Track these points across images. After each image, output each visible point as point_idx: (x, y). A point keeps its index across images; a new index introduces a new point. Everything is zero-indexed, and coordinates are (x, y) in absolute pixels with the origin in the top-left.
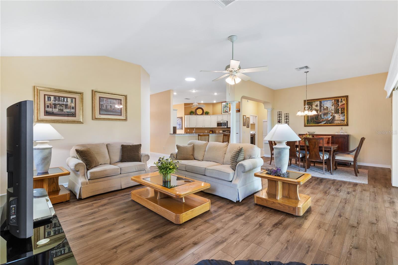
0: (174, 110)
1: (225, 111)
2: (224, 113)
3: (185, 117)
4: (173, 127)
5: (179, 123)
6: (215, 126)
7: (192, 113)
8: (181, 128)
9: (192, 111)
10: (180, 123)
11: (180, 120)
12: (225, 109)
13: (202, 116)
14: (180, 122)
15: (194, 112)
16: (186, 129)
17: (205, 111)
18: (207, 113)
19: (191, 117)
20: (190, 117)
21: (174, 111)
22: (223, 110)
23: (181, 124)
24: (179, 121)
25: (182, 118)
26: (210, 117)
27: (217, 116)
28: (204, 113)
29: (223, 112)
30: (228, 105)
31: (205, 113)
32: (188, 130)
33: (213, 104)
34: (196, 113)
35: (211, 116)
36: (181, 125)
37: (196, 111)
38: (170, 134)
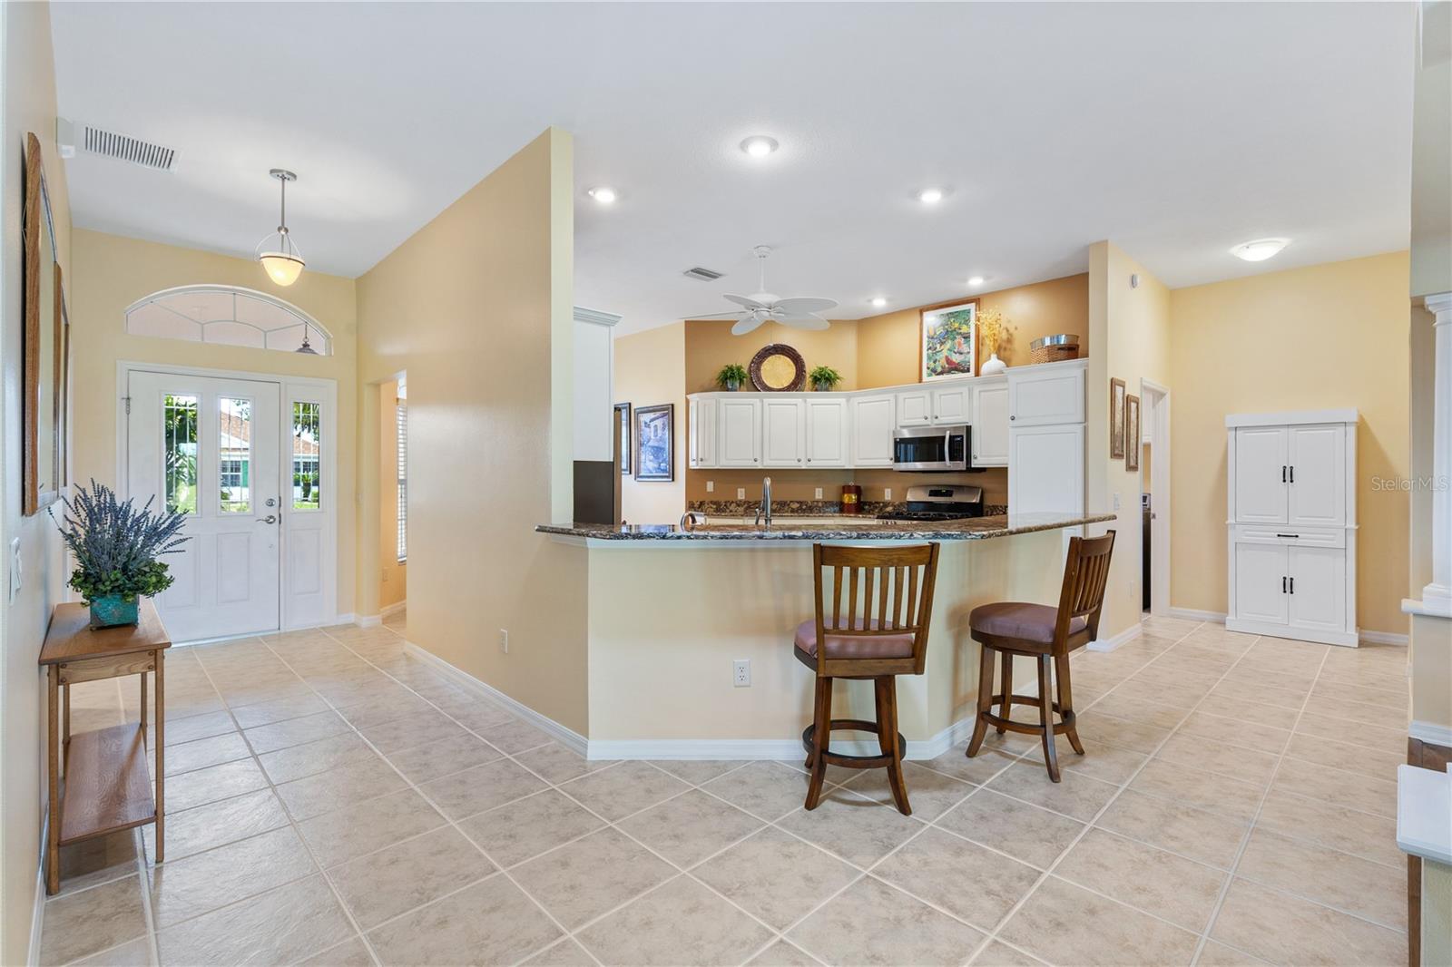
0: (582, 316)
1: (948, 360)
2: (941, 373)
3: (687, 402)
4: (577, 464)
5: (656, 445)
6: (881, 457)
7: (732, 377)
8: (664, 471)
9: (731, 369)
10: (661, 439)
11: (659, 423)
12: (945, 353)
13: (795, 399)
14: (659, 432)
15: (745, 370)
16: (697, 476)
17: (810, 368)
18: (824, 380)
19: (723, 401)
20: (718, 403)
21: (578, 324)
22: (929, 358)
23: (667, 446)
24: (656, 431)
25: (669, 411)
26: (843, 401)
27: (891, 397)
28: (808, 380)
29: (934, 371)
30: (967, 322)
31: (816, 380)
32: (710, 486)
33: (865, 325)
34: (759, 378)
35: (848, 398)
36: (667, 455)
37: (758, 369)
38: (541, 529)
